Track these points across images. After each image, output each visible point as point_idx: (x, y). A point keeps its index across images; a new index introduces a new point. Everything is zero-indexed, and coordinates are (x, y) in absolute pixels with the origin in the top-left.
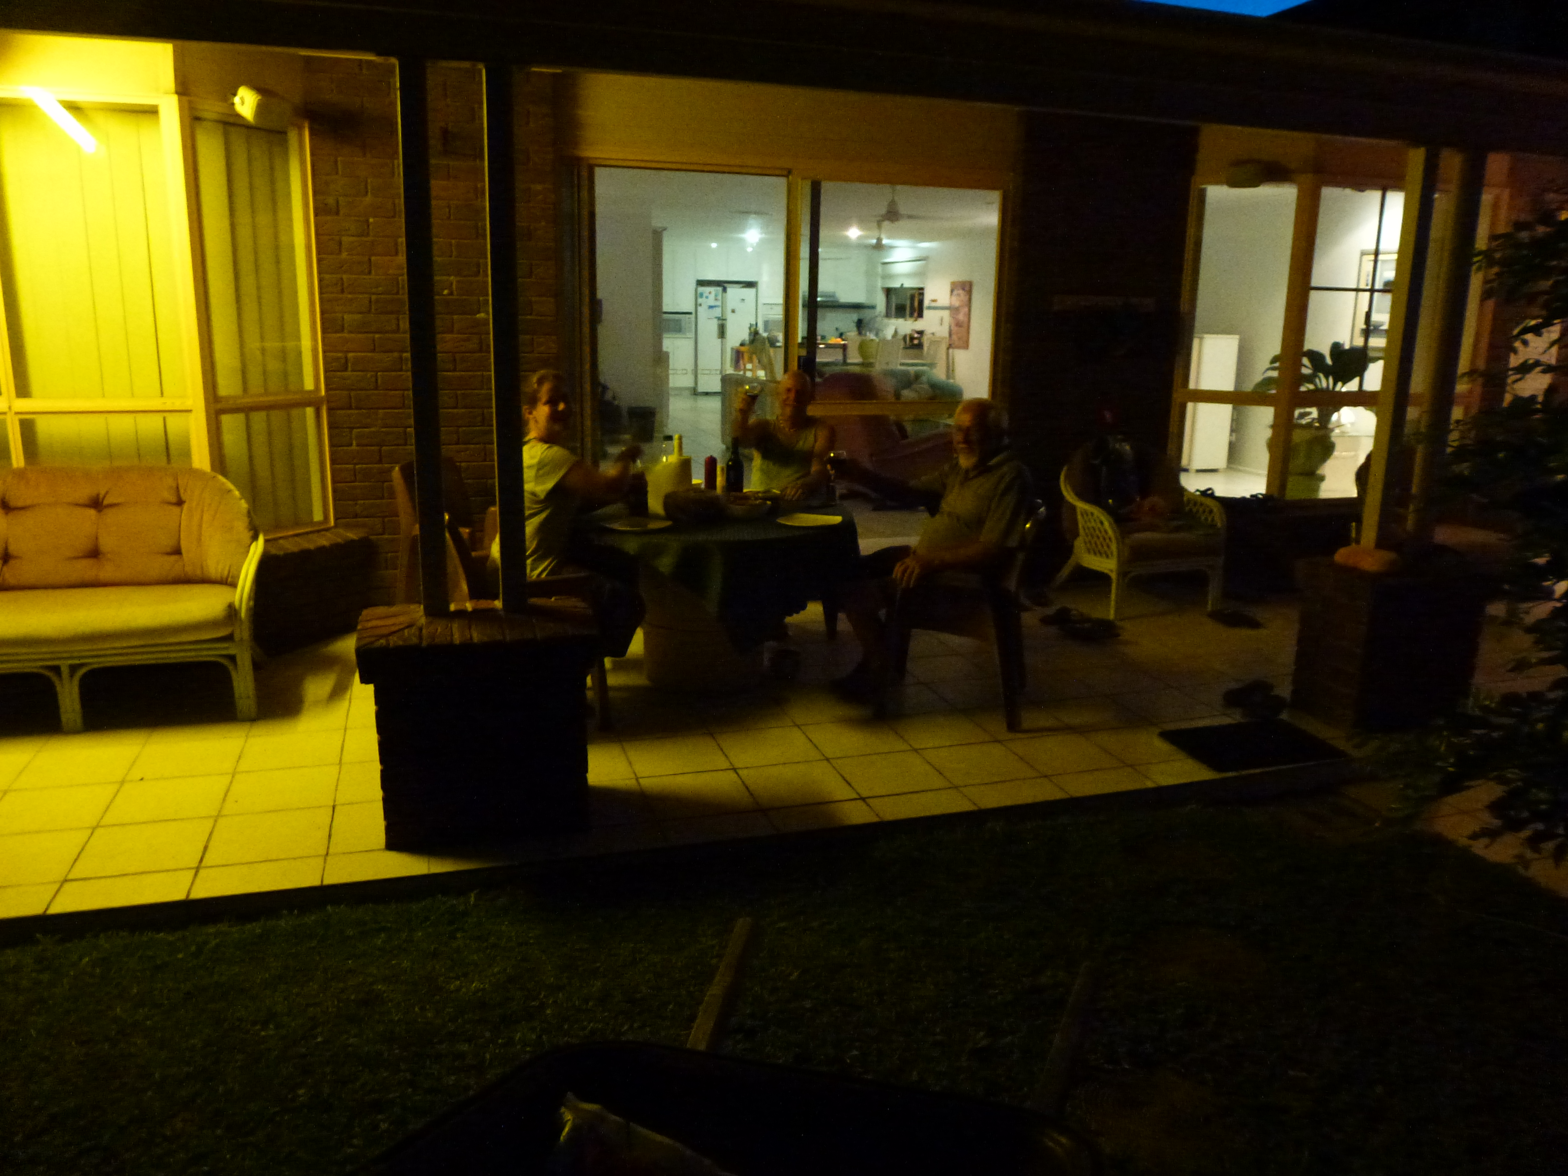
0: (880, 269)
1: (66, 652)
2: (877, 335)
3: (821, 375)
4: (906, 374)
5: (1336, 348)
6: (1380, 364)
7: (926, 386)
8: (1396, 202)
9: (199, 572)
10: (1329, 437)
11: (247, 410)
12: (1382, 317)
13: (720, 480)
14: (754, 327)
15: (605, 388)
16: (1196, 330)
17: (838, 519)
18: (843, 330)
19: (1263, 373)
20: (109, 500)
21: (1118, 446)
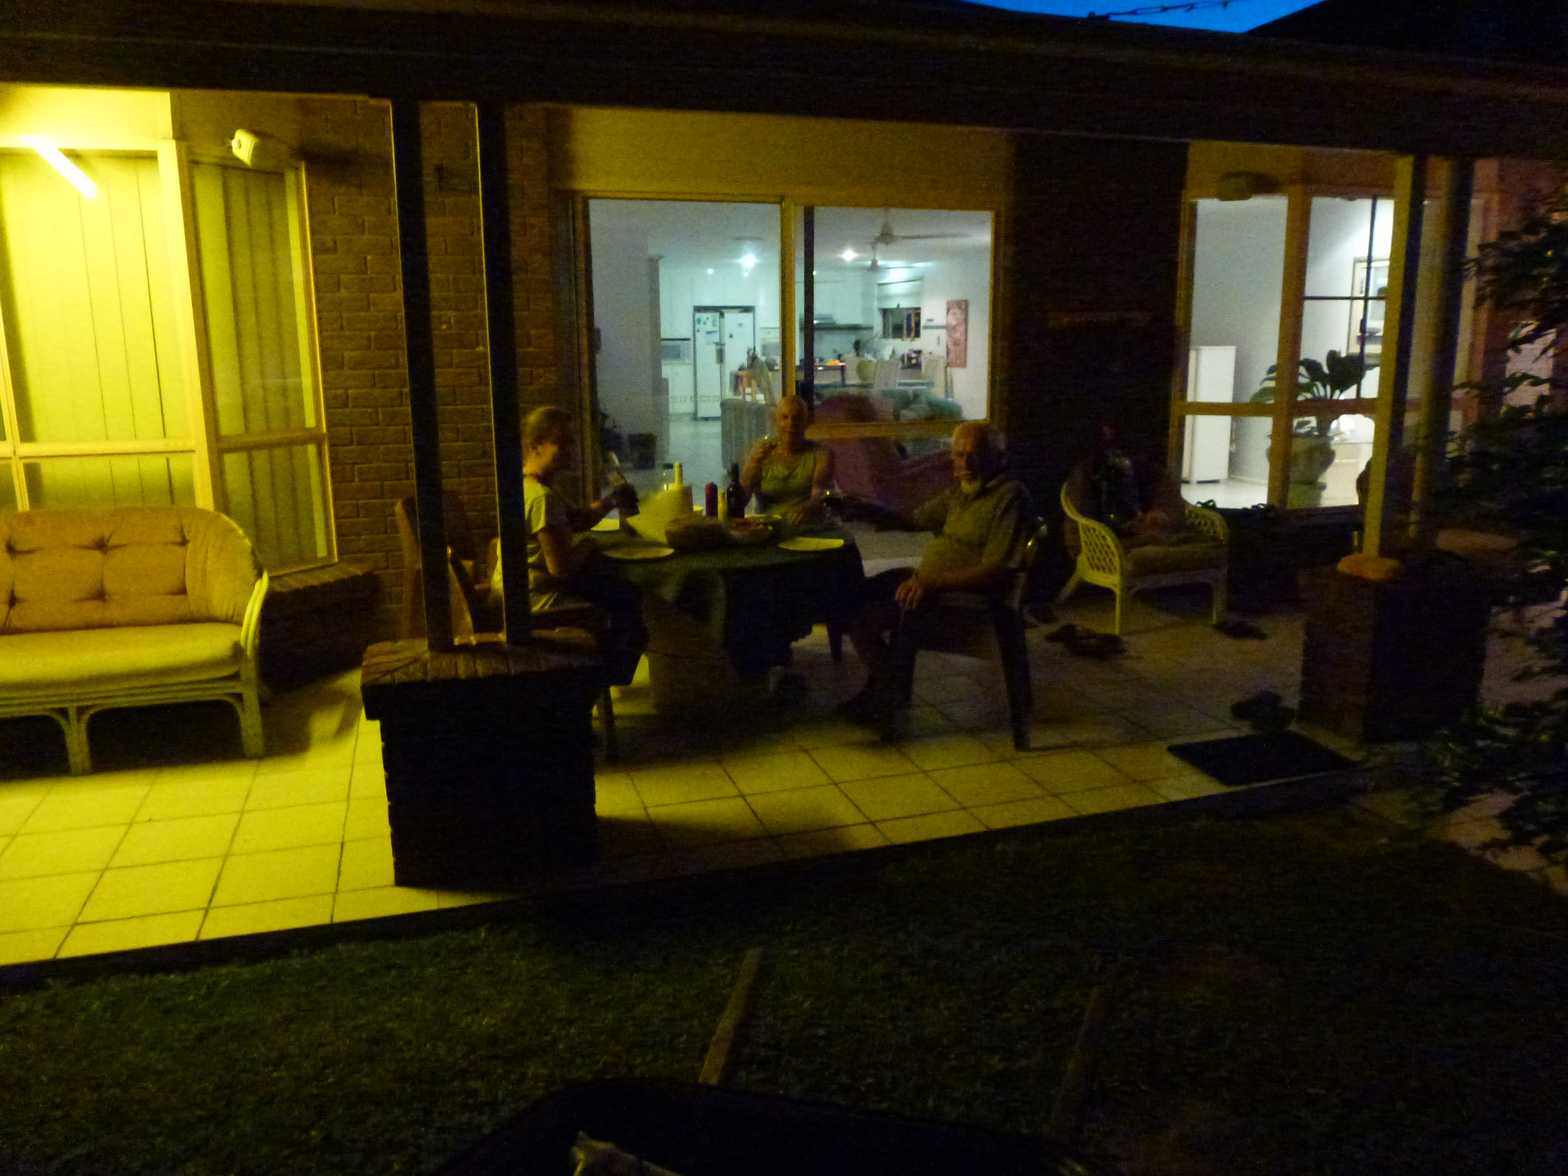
0: (876, 291)
1: (73, 694)
2: (875, 356)
3: (820, 397)
4: (904, 394)
5: (1333, 357)
6: (1377, 370)
7: (925, 406)
8: (1386, 210)
9: (204, 611)
10: (1330, 445)
11: (248, 449)
12: (1377, 324)
13: (721, 506)
14: (753, 352)
15: (605, 417)
16: (1192, 342)
17: (838, 543)
18: (840, 352)
19: (1261, 384)
20: (112, 542)
21: (1117, 460)
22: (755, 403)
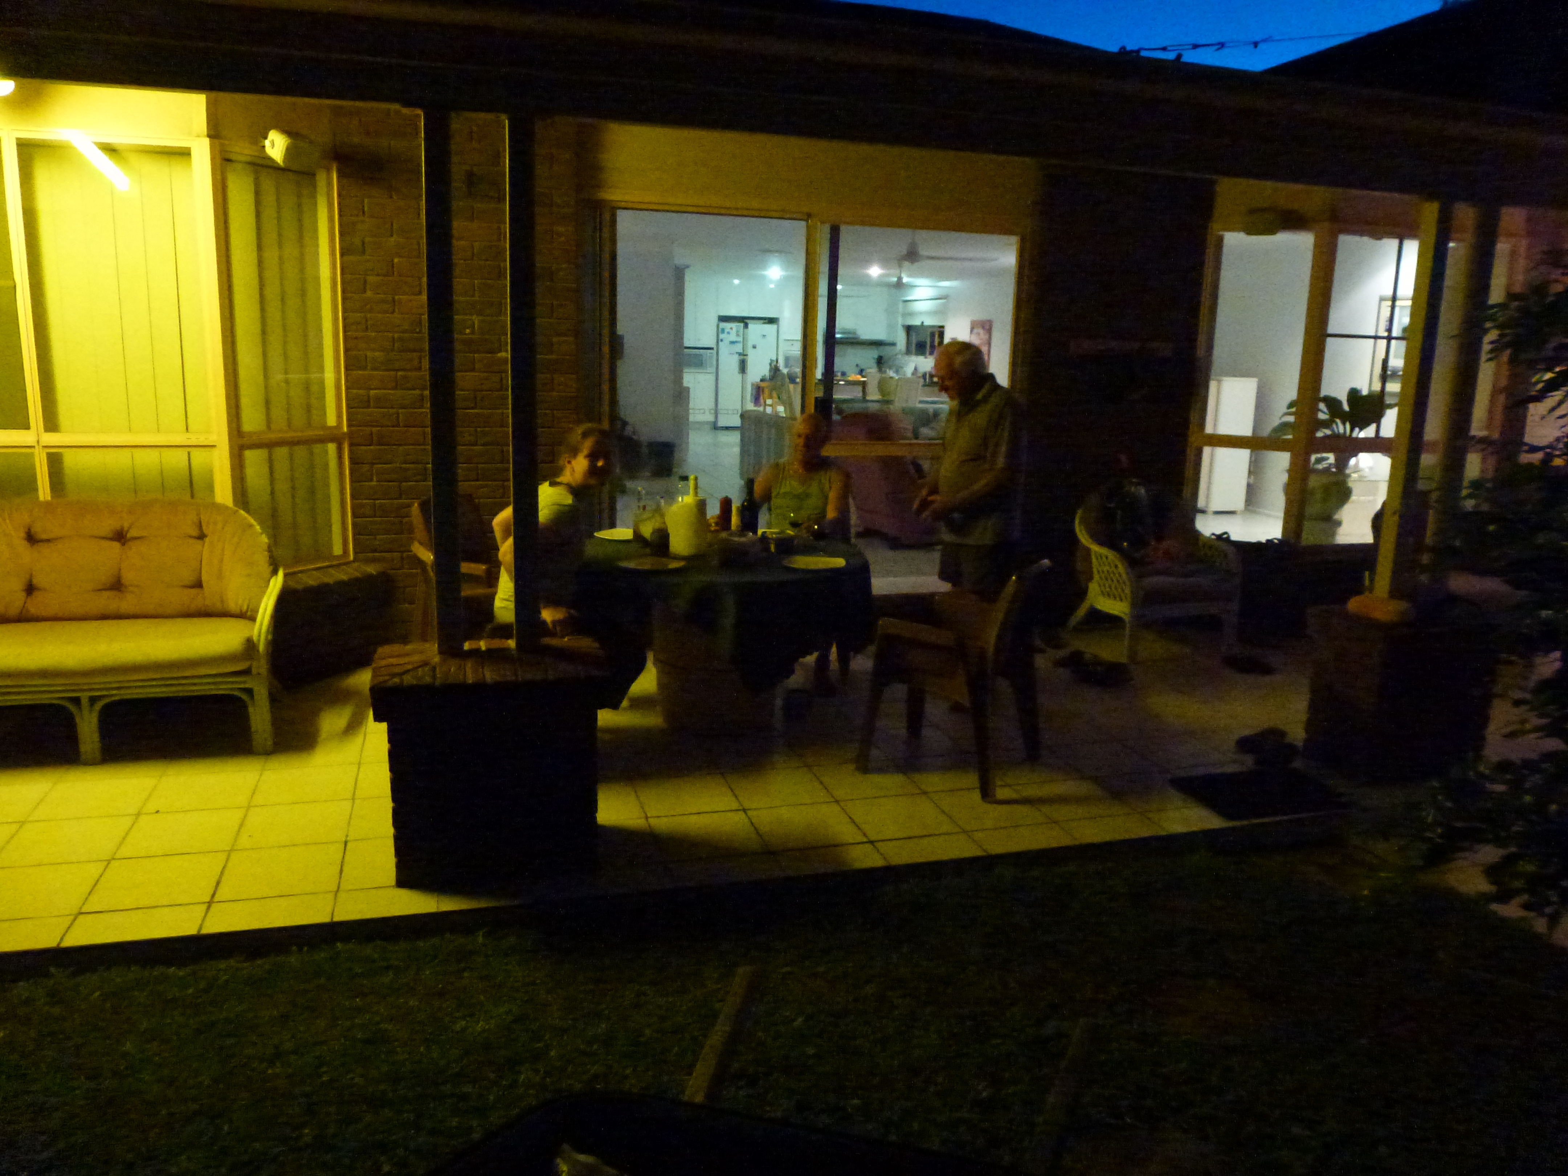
0: (901, 305)
1: (85, 684)
2: (897, 372)
3: (838, 412)
4: (924, 412)
5: (1354, 394)
6: (1395, 411)
8: (1412, 249)
9: (219, 605)
10: (1347, 482)
11: (270, 446)
12: (1397, 362)
13: (735, 520)
14: (775, 363)
15: (625, 423)
16: (1213, 373)
17: (839, 562)
18: (863, 367)
19: (1280, 418)
20: (133, 533)
21: (1133, 489)
22: (776, 415)
